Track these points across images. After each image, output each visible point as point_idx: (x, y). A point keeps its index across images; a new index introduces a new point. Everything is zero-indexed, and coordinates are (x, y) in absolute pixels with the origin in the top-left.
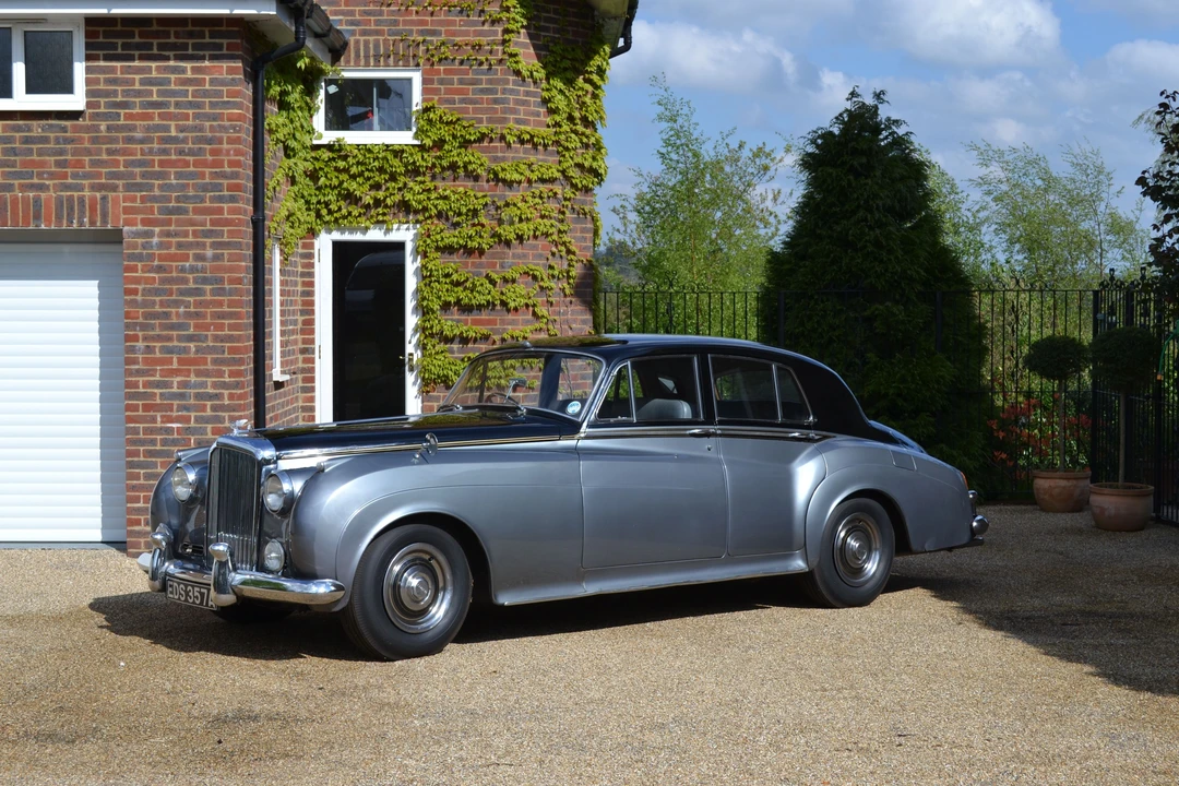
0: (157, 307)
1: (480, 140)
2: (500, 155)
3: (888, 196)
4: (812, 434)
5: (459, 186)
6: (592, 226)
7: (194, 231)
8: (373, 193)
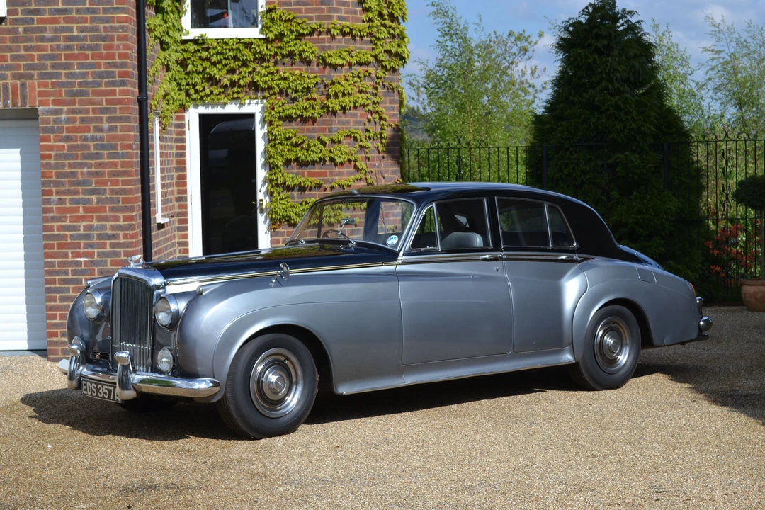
0: (66, 168)
1: (311, 33)
2: (327, 44)
3: (625, 70)
4: (576, 257)
5: (296, 69)
6: (398, 98)
7: (94, 109)
8: (229, 76)
